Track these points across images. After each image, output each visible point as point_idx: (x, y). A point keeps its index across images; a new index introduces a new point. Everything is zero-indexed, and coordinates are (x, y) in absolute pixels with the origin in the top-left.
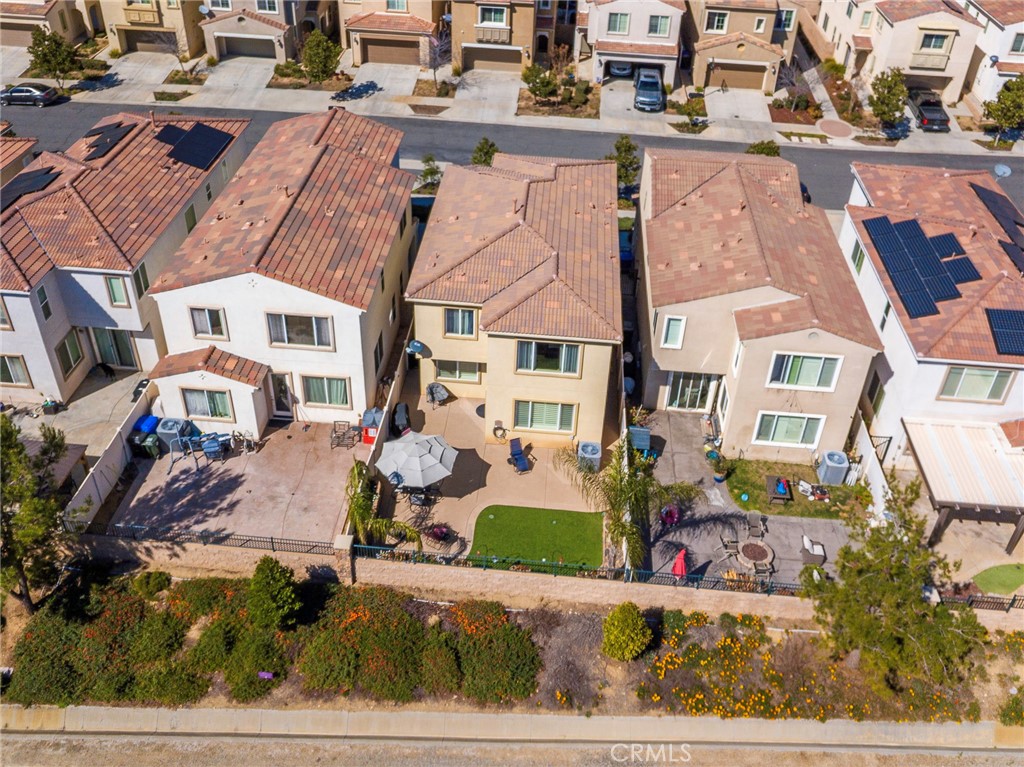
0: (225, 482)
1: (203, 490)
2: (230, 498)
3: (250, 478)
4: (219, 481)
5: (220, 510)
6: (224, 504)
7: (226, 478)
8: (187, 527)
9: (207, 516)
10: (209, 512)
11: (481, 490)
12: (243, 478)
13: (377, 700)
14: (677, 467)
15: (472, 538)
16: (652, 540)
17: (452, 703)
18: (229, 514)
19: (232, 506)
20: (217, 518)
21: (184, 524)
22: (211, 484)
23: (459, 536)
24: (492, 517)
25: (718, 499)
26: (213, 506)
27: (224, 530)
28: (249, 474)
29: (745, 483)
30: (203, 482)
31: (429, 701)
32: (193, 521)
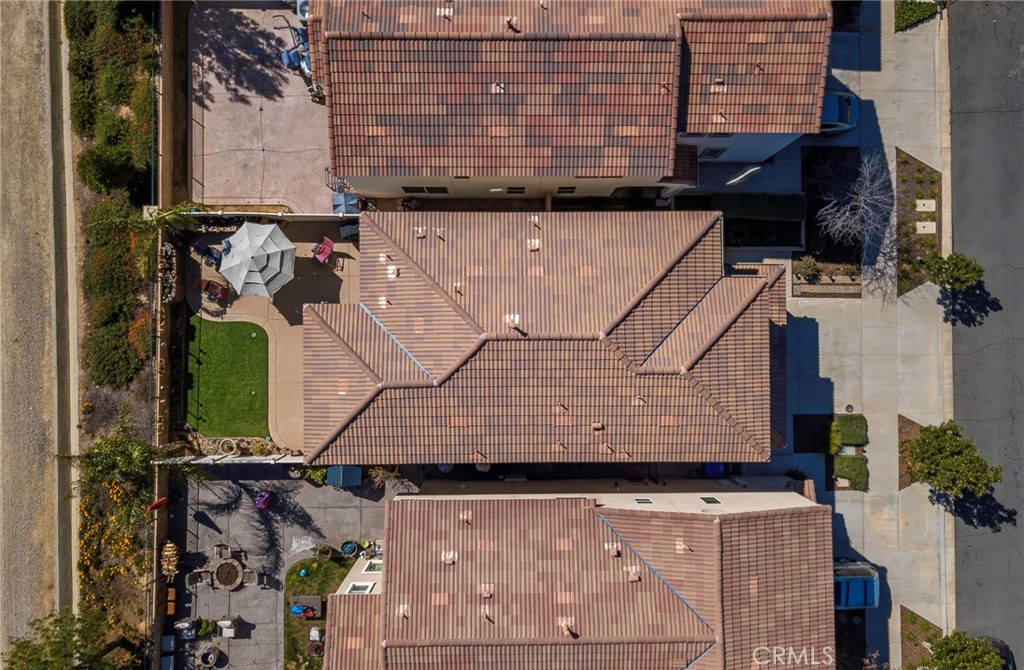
0: (271, 83)
1: (259, 67)
2: (251, 95)
3: (278, 104)
4: (272, 78)
5: (235, 90)
6: (242, 91)
7: (276, 83)
8: (211, 69)
9: (227, 81)
10: (232, 82)
11: (286, 322)
12: (278, 99)
13: (84, 266)
14: (341, 510)
15: (225, 320)
16: (241, 481)
17: (85, 323)
18: (231, 100)
19: (243, 100)
20: (225, 91)
21: (215, 64)
22: (267, 71)
23: (228, 309)
24: (254, 335)
25: (298, 546)
26: (239, 82)
27: (212, 101)
28: (284, 103)
29: (326, 574)
30: (268, 64)
31: (85, 305)
32: (219, 71)
